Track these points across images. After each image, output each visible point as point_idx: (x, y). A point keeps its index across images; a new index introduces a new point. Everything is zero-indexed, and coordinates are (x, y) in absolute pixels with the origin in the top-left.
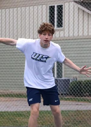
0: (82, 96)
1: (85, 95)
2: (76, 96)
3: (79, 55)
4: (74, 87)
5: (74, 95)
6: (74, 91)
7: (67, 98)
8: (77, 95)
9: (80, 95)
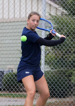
0: (17, 92)
1: (21, 89)
2: (10, 92)
3: (14, 42)
4: (8, 80)
5: (8, 90)
6: (8, 85)
7: (3, 94)
8: (12, 90)
9: (16, 90)
